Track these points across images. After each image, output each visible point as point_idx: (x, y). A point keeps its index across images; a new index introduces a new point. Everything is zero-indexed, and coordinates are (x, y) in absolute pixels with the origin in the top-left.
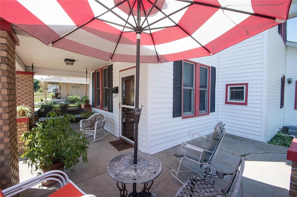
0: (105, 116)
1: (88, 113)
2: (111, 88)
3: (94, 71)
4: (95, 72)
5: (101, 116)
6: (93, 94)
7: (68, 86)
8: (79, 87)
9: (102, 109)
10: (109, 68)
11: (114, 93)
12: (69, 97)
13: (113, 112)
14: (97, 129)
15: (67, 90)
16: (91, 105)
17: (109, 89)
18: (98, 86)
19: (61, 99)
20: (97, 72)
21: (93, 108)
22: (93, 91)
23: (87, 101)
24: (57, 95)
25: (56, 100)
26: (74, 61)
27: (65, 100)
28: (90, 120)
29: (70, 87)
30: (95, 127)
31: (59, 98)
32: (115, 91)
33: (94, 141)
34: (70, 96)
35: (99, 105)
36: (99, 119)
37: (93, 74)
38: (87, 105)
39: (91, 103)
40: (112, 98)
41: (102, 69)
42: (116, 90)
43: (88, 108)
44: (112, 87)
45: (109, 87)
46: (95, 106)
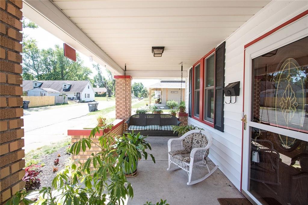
0: (208, 138)
1: (181, 127)
2: (221, 87)
3: (192, 67)
4: (194, 67)
5: (202, 137)
6: (190, 98)
7: (167, 91)
8: (177, 92)
9: (202, 121)
10: (216, 52)
11: (230, 94)
12: (167, 102)
13: (223, 131)
14: (195, 161)
15: (167, 95)
16: (188, 114)
17: (217, 88)
18: (198, 87)
19: (162, 104)
20: (197, 68)
21: (189, 118)
22: (189, 94)
23: (182, 108)
24: (159, 100)
25: (158, 105)
26: (162, 48)
27: (165, 105)
28: (184, 140)
29: (169, 92)
30: (190, 158)
31: (160, 103)
32: (233, 91)
33: (188, 184)
34: (169, 101)
35: (197, 115)
36: (198, 141)
37: (191, 71)
38: (183, 114)
39: (187, 111)
40: (223, 105)
41: (204, 59)
42: (235, 90)
43: (183, 117)
44: (224, 84)
45: (216, 86)
46: (193, 116)
